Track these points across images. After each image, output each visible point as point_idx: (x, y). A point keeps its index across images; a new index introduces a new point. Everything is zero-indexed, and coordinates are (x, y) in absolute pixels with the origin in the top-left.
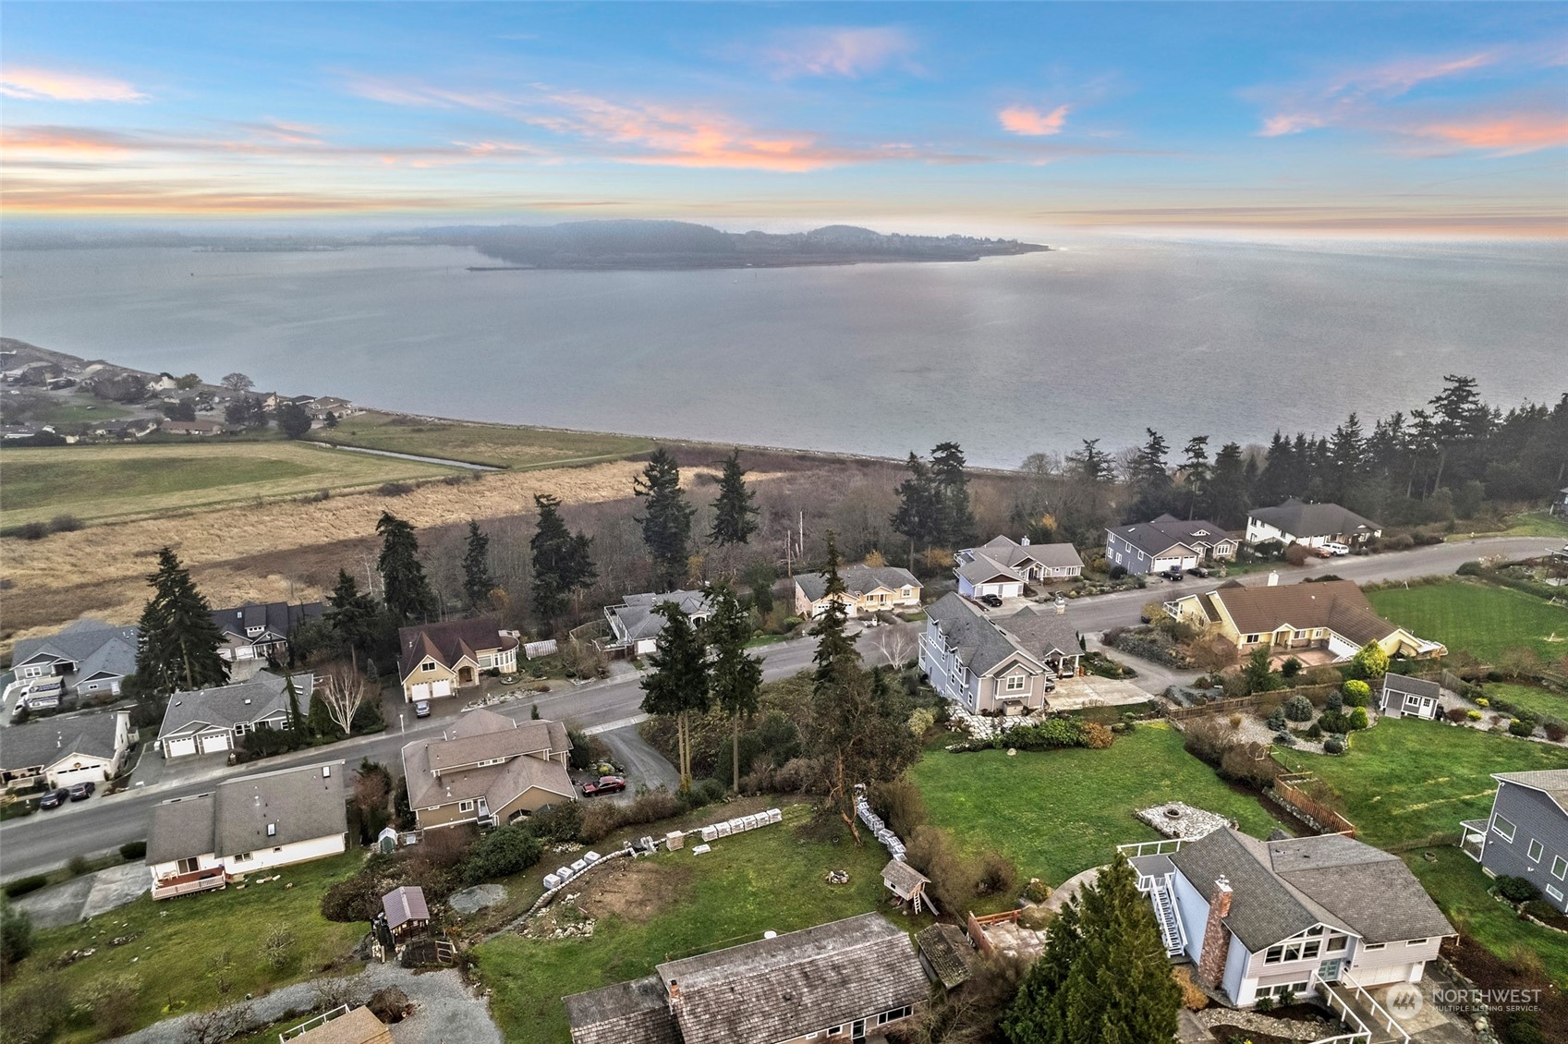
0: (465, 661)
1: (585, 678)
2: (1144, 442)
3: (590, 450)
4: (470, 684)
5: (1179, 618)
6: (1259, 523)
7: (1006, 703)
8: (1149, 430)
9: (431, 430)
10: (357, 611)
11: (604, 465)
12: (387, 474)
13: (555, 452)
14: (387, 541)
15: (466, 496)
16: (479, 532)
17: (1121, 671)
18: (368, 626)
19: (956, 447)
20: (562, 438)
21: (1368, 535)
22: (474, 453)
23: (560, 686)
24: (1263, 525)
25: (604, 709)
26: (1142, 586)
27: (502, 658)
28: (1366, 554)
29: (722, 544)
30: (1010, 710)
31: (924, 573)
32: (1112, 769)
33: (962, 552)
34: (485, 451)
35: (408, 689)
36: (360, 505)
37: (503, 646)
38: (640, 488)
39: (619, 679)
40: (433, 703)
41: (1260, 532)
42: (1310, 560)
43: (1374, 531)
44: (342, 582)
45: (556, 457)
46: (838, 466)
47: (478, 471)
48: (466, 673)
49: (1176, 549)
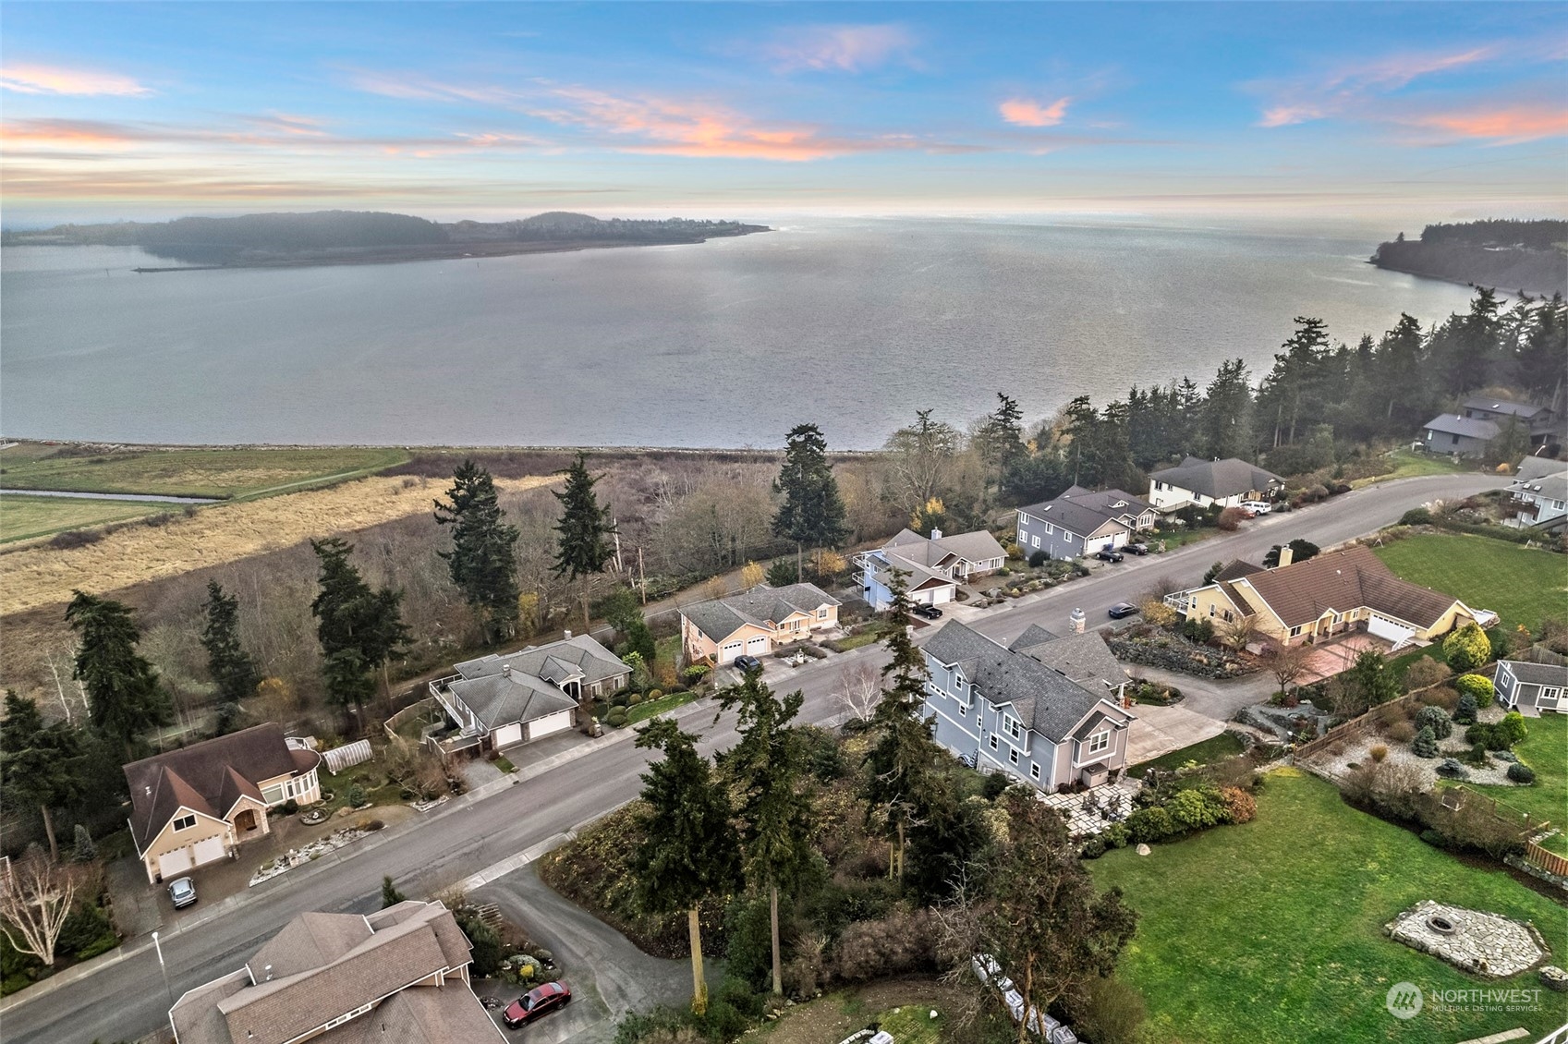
0: (244, 803)
1: (432, 797)
2: (996, 406)
3: (331, 467)
4: (255, 835)
5: (1190, 614)
6: (1165, 486)
7: (1087, 769)
8: (1000, 394)
9: (117, 459)
10: (46, 753)
11: (352, 483)
12: (61, 520)
13: (286, 474)
14: (87, 634)
15: (179, 539)
17: (1167, 693)
18: (69, 772)
19: (813, 429)
20: (293, 456)
21: (1276, 488)
22: (181, 484)
23: (398, 816)
24: (1170, 488)
25: (475, 846)
26: (1085, 573)
27: (298, 785)
28: (1289, 510)
32: (1285, 854)
33: (867, 555)
34: (196, 480)
35: (152, 863)
36: (26, 565)
37: (295, 766)
38: (443, 514)
39: (483, 792)
40: (197, 876)
41: (1169, 498)
42: (1243, 523)
43: (1281, 484)
44: (12, 711)
45: (289, 479)
46: (629, 461)
47: (191, 506)
48: (246, 820)
49: (1108, 526)
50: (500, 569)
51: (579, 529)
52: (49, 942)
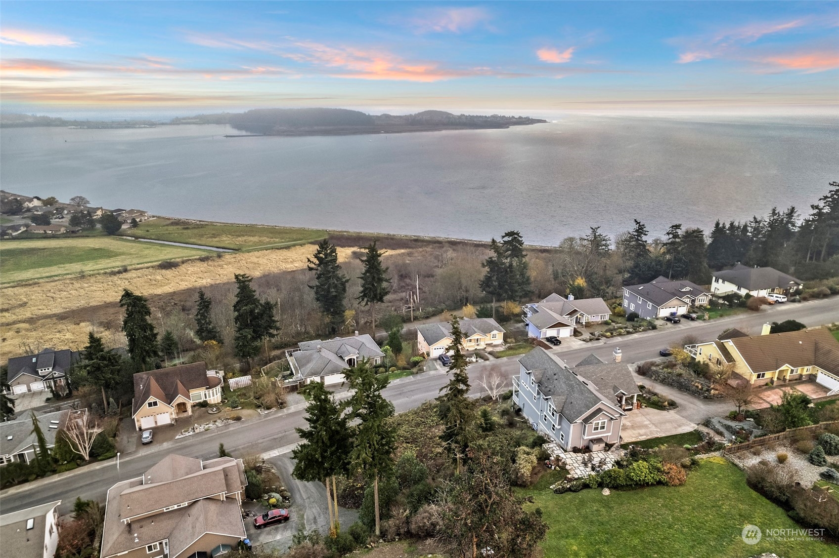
0: (180, 399)
1: (268, 408)
2: (632, 228)
3: (289, 238)
4: (185, 415)
5: (699, 358)
6: (720, 281)
7: (592, 441)
8: (636, 221)
9: (195, 228)
10: (102, 363)
11: (297, 247)
12: (165, 255)
13: (268, 240)
14: (127, 310)
15: (212, 268)
16: (205, 297)
17: (666, 403)
18: (112, 373)
19: (517, 234)
20: (273, 231)
21: (795, 288)
22: (219, 241)
23: (250, 415)
24: (723, 282)
25: (280, 435)
26: (654, 328)
27: (209, 394)
28: (799, 301)
29: (367, 304)
30: (595, 447)
31: (503, 319)
32: (694, 509)
33: (529, 305)
34: (226, 240)
35: (138, 421)
36: (146, 275)
37: (209, 384)
38: (312, 266)
39: (292, 409)
40: (156, 431)
41: (722, 288)
42: (764, 307)
43: (799, 285)
44: (91, 342)
45: (269, 243)
46: (438, 245)
47: (220, 252)
48: (182, 407)
49: (674, 301)
50: (336, 296)
51: (370, 280)
52: (87, 450)
